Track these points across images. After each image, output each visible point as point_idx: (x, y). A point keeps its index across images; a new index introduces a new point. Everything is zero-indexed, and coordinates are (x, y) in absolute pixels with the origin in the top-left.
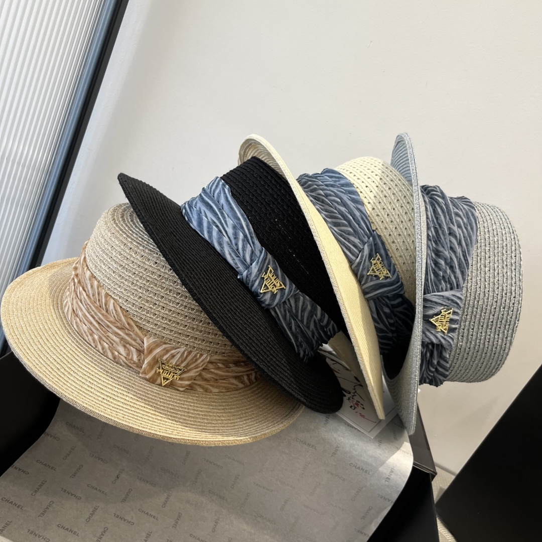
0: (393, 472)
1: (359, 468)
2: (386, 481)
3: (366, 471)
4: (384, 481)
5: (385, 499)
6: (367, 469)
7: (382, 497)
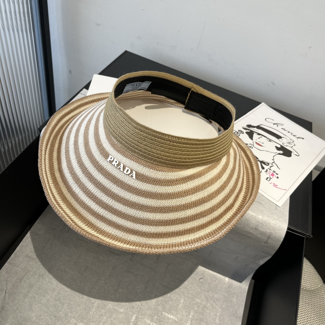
0: (270, 238)
1: (244, 235)
2: (264, 243)
3: (249, 237)
4: (263, 243)
5: (266, 253)
6: (250, 236)
7: (263, 252)
